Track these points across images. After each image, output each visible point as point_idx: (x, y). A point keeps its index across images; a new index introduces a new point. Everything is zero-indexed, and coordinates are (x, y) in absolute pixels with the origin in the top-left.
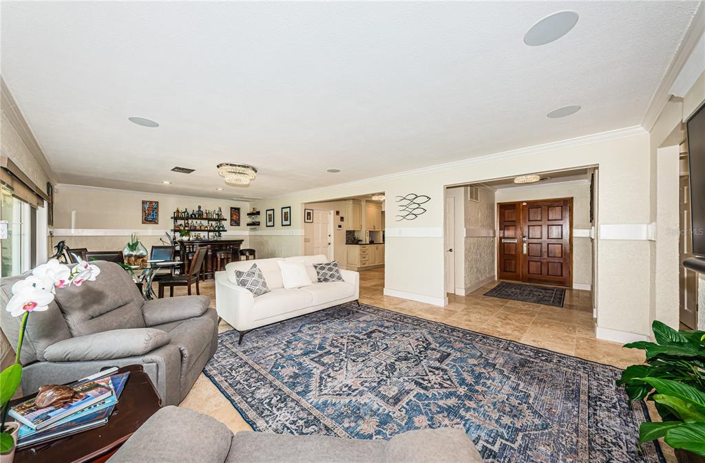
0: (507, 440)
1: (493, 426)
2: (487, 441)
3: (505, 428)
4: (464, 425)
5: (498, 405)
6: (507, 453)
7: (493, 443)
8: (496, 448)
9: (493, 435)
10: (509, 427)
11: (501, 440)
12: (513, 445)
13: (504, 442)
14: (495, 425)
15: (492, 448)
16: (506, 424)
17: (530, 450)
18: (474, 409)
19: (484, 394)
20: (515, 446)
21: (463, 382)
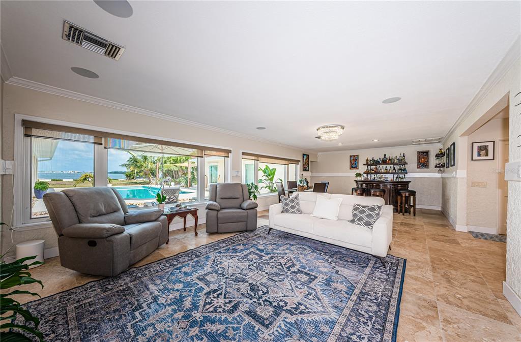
0: (136, 322)
1: (152, 320)
2: (144, 311)
3: (145, 327)
4: (162, 304)
5: (167, 335)
6: (130, 317)
7: (140, 314)
8: (137, 313)
9: (146, 316)
10: (143, 330)
11: (139, 319)
12: (131, 323)
13: (137, 320)
14: (151, 322)
15: (139, 311)
16: (147, 330)
17: (120, 333)
18: (172, 315)
19: (186, 330)
20: (129, 325)
21: (207, 320)
